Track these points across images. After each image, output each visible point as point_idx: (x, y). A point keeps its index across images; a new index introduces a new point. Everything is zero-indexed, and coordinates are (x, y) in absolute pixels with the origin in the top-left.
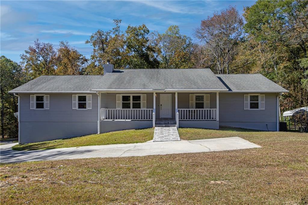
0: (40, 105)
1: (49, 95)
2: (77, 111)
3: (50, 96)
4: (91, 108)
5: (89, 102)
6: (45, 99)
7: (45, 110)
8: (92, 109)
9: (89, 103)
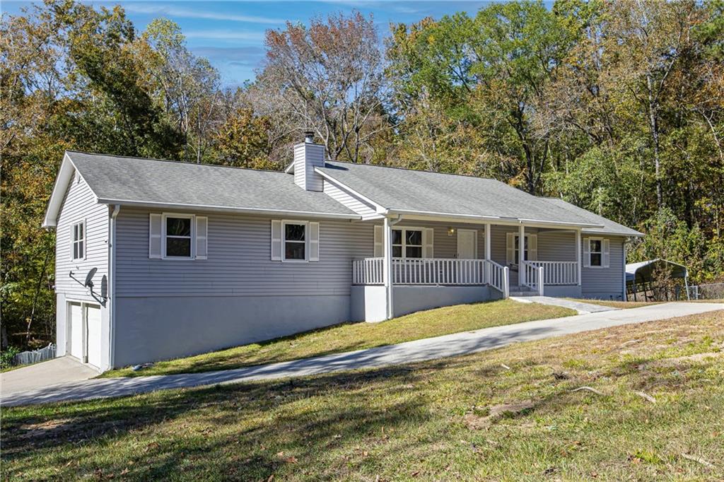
0: (179, 247)
1: (207, 218)
2: (284, 266)
3: (209, 221)
4: (317, 259)
5: (313, 241)
6: (194, 227)
7: (193, 261)
8: (320, 261)
9: (312, 244)
